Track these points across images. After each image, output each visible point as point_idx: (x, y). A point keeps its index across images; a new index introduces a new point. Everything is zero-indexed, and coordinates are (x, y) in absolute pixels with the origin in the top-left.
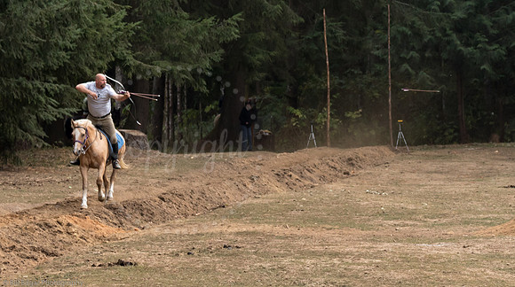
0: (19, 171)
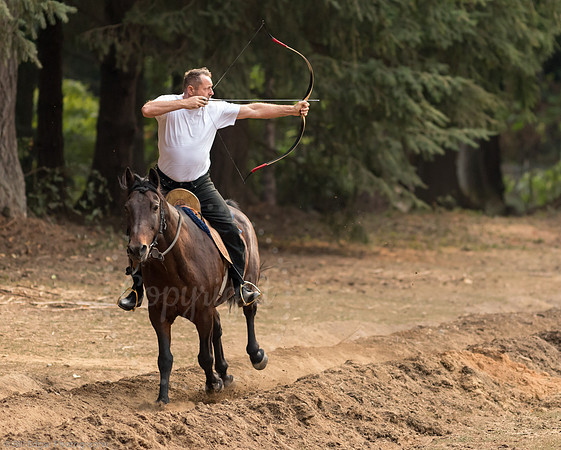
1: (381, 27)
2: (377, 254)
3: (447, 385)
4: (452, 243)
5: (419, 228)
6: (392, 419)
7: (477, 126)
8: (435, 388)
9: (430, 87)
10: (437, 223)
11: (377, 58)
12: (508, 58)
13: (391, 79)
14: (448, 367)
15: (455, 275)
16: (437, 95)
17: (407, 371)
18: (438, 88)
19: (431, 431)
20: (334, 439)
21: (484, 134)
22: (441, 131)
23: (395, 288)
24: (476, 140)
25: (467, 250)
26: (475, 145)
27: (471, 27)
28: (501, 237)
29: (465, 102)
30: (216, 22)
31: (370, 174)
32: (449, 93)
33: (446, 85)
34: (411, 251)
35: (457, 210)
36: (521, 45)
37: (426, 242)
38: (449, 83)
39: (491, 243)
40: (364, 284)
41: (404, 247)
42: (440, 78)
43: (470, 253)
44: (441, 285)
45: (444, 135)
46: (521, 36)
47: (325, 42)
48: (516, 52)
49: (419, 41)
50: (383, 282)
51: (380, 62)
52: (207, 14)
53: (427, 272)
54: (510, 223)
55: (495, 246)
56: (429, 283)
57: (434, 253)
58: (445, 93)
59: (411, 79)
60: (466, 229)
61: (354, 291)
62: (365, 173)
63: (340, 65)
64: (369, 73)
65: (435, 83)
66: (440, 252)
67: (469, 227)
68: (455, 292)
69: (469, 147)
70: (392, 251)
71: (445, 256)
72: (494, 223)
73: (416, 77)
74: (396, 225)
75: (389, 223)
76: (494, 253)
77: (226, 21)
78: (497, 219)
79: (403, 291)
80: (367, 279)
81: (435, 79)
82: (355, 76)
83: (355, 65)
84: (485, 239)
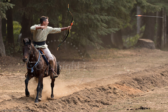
0: (88, 61)
1: (90, 5)
2: (92, 60)
3: (110, 92)
4: (110, 57)
5: (102, 53)
6: (97, 102)
7: (115, 27)
8: (107, 93)
9: (103, 19)
10: (106, 52)
11: (89, 12)
12: (122, 10)
13: (93, 17)
14: (110, 88)
15: (111, 65)
16: (104, 21)
17: (100, 90)
18: (104, 19)
19: (107, 104)
20: (83, 107)
21: (117, 29)
22: (106, 29)
23: (97, 69)
24: (115, 31)
25: (114, 58)
26: (115, 32)
27: (112, 3)
28: (123, 54)
29: (112, 22)
30: (49, 5)
31: (89, 41)
32: (107, 20)
33: (107, 19)
34: (100, 59)
35: (111, 49)
36: (125, 7)
37: (104, 57)
38: (107, 18)
39: (120, 56)
40: (89, 68)
41: (98, 58)
42: (105, 17)
43: (115, 59)
44: (108, 68)
45: (107, 30)
46: (125, 5)
47: (76, 9)
48: (124, 9)
49: (99, 8)
50: (94, 67)
51: (90, 13)
52: (47, 4)
53: (104, 64)
54: (125, 51)
55: (121, 57)
56: (105, 67)
57: (106, 59)
58: (106, 20)
59: (98, 17)
60: (114, 53)
61: (87, 70)
62: (88, 41)
63: (80, 14)
64: (88, 16)
65: (104, 18)
66: (108, 59)
67: (114, 52)
68: (112, 69)
69: (114, 33)
70: (96, 59)
71: (109, 60)
72: (120, 51)
73: (99, 17)
74: (96, 53)
75: (95, 53)
76: (121, 59)
77: (52, 5)
78: (121, 50)
79: (99, 69)
80: (90, 67)
81: (104, 17)
82: (84, 17)
83: (84, 14)
84: (118, 55)
